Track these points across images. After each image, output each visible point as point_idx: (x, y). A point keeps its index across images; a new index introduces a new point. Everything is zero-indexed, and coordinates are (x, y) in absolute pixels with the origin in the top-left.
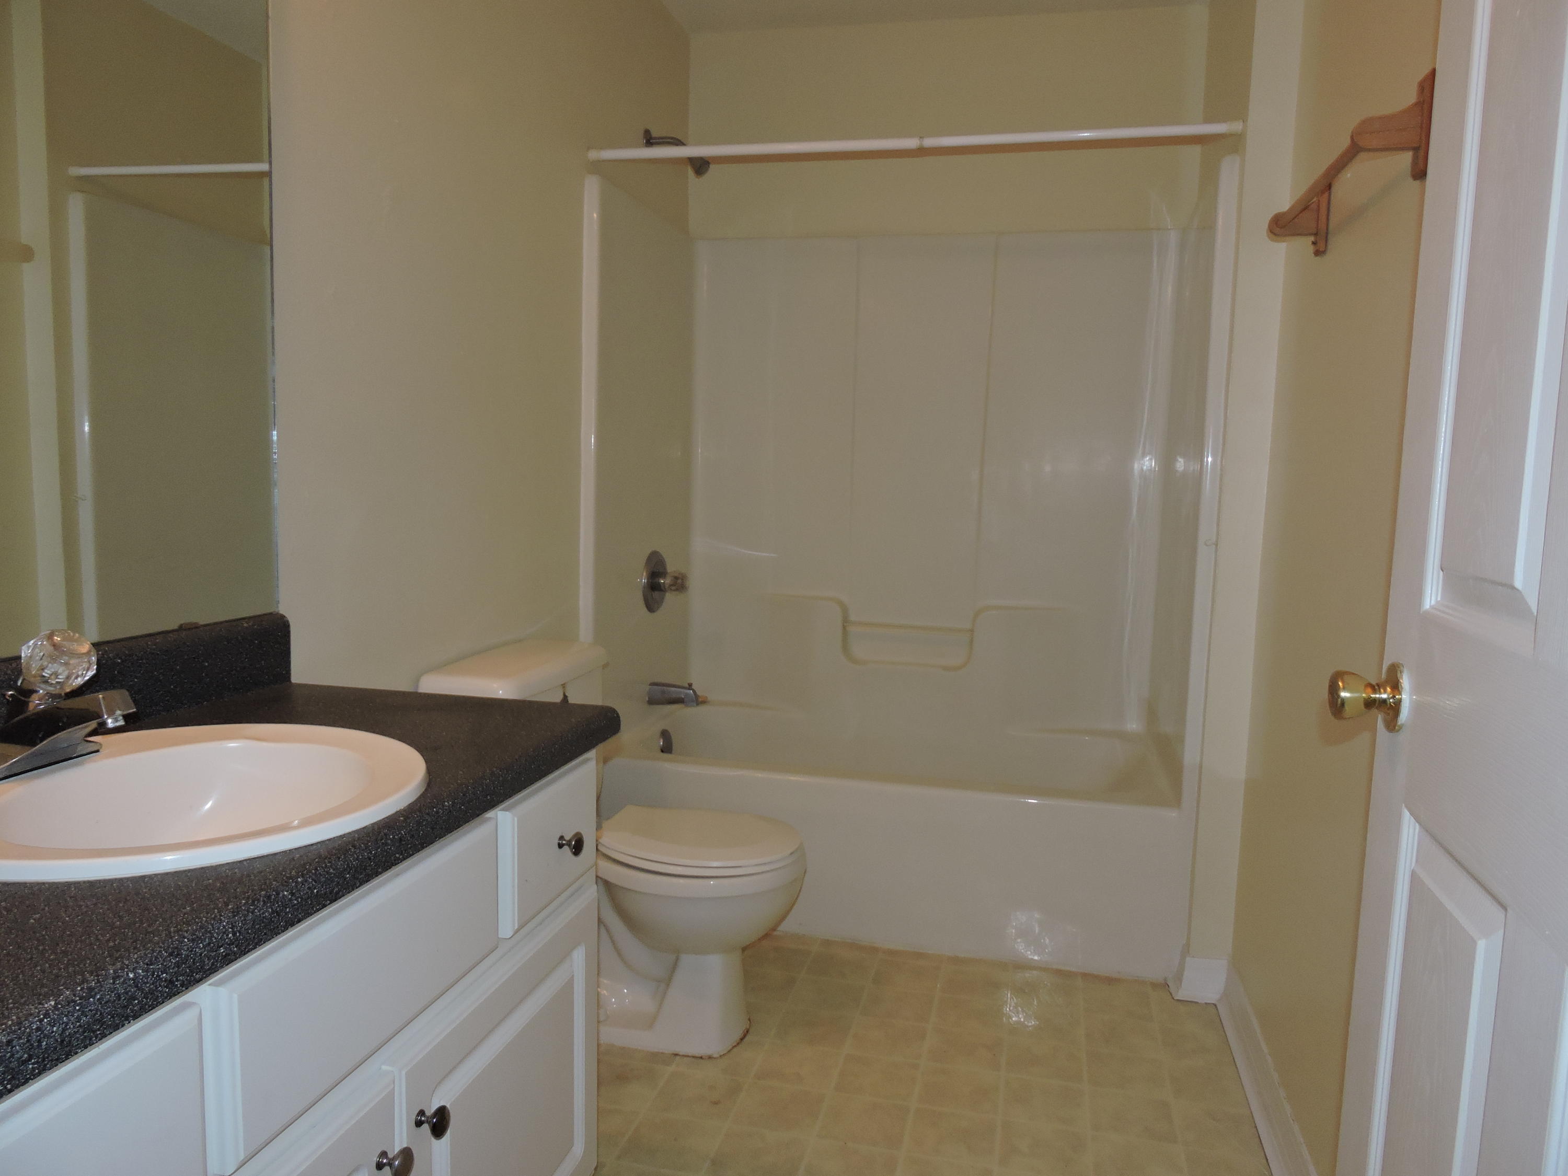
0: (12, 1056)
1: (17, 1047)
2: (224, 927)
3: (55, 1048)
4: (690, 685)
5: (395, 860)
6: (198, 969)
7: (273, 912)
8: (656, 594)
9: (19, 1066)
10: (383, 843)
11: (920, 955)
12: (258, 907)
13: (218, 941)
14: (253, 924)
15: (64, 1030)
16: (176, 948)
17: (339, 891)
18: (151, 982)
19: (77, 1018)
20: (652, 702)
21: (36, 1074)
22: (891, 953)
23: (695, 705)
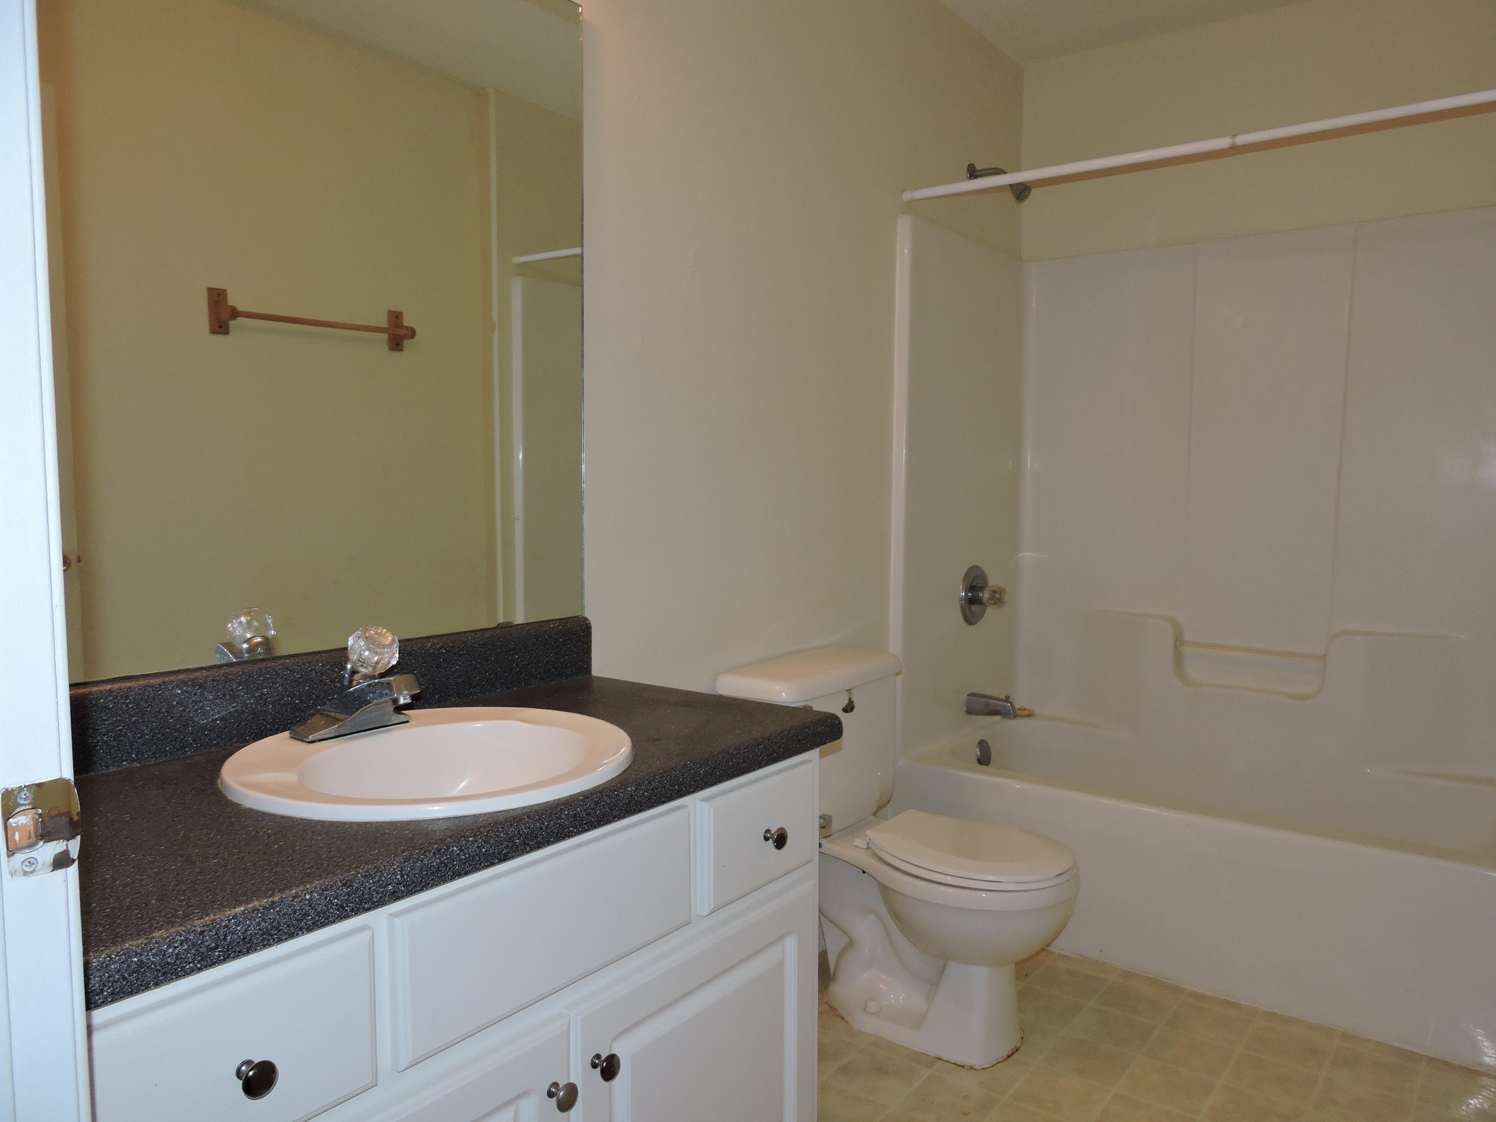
0: (202, 943)
1: (207, 937)
2: (394, 869)
3: (238, 943)
4: (1008, 698)
5: (569, 833)
6: (367, 899)
7: (441, 863)
8: (974, 608)
9: (207, 952)
10: (556, 817)
11: (1229, 1004)
12: (428, 857)
13: (387, 880)
14: (421, 870)
15: (246, 930)
16: (350, 880)
17: (508, 853)
18: (324, 904)
19: (257, 923)
20: (970, 711)
21: (221, 960)
22: (1197, 996)
23: (1012, 718)
